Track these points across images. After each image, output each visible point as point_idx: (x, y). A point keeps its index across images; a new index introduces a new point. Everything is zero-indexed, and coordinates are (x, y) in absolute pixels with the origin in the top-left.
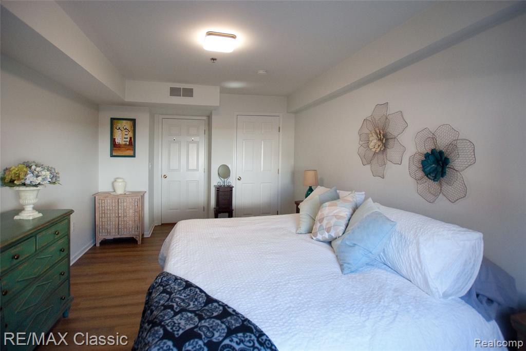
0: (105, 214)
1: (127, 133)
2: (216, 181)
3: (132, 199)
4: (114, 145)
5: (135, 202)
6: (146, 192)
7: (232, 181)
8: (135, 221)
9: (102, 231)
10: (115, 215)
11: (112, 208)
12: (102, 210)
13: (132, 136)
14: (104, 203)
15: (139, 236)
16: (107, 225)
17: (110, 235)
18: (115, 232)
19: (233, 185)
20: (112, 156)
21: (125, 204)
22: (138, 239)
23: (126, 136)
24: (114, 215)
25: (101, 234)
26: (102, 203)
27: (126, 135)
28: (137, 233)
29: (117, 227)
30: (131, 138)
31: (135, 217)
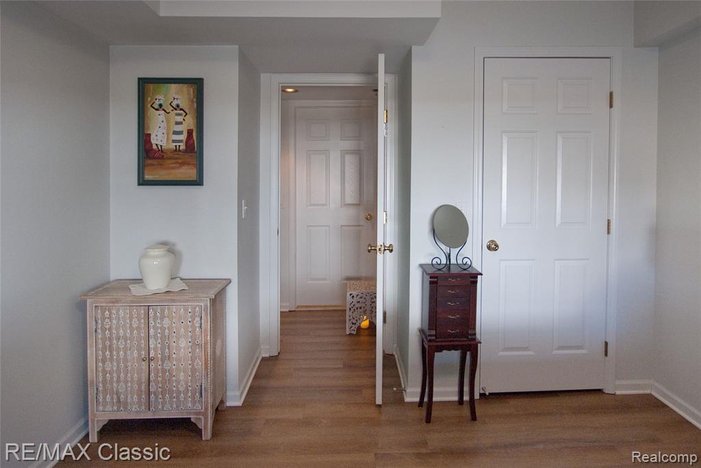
0: (111, 351)
1: (179, 119)
2: (425, 251)
3: (186, 310)
4: (148, 153)
5: (193, 317)
6: (229, 281)
7: (472, 254)
8: (194, 370)
9: (105, 398)
10: (140, 354)
11: (132, 333)
12: (104, 339)
13: (192, 126)
14: (110, 318)
15: (205, 415)
16: (118, 381)
17: (125, 408)
18: (140, 403)
19: (477, 266)
20: (142, 182)
21: (166, 321)
22: (201, 425)
23: (178, 128)
24: (135, 354)
25: (101, 408)
26: (103, 319)
27: (177, 123)
28: (198, 407)
29: (143, 387)
30: (190, 132)
31: (193, 359)
